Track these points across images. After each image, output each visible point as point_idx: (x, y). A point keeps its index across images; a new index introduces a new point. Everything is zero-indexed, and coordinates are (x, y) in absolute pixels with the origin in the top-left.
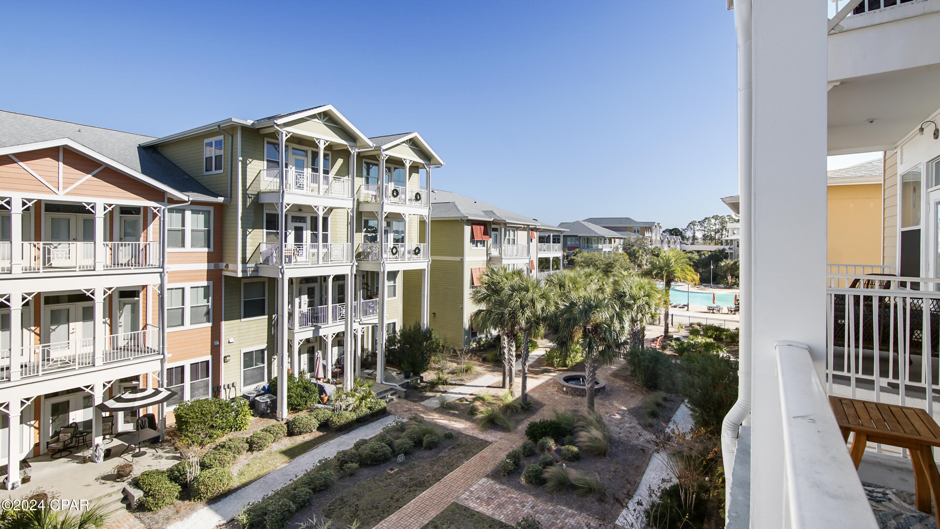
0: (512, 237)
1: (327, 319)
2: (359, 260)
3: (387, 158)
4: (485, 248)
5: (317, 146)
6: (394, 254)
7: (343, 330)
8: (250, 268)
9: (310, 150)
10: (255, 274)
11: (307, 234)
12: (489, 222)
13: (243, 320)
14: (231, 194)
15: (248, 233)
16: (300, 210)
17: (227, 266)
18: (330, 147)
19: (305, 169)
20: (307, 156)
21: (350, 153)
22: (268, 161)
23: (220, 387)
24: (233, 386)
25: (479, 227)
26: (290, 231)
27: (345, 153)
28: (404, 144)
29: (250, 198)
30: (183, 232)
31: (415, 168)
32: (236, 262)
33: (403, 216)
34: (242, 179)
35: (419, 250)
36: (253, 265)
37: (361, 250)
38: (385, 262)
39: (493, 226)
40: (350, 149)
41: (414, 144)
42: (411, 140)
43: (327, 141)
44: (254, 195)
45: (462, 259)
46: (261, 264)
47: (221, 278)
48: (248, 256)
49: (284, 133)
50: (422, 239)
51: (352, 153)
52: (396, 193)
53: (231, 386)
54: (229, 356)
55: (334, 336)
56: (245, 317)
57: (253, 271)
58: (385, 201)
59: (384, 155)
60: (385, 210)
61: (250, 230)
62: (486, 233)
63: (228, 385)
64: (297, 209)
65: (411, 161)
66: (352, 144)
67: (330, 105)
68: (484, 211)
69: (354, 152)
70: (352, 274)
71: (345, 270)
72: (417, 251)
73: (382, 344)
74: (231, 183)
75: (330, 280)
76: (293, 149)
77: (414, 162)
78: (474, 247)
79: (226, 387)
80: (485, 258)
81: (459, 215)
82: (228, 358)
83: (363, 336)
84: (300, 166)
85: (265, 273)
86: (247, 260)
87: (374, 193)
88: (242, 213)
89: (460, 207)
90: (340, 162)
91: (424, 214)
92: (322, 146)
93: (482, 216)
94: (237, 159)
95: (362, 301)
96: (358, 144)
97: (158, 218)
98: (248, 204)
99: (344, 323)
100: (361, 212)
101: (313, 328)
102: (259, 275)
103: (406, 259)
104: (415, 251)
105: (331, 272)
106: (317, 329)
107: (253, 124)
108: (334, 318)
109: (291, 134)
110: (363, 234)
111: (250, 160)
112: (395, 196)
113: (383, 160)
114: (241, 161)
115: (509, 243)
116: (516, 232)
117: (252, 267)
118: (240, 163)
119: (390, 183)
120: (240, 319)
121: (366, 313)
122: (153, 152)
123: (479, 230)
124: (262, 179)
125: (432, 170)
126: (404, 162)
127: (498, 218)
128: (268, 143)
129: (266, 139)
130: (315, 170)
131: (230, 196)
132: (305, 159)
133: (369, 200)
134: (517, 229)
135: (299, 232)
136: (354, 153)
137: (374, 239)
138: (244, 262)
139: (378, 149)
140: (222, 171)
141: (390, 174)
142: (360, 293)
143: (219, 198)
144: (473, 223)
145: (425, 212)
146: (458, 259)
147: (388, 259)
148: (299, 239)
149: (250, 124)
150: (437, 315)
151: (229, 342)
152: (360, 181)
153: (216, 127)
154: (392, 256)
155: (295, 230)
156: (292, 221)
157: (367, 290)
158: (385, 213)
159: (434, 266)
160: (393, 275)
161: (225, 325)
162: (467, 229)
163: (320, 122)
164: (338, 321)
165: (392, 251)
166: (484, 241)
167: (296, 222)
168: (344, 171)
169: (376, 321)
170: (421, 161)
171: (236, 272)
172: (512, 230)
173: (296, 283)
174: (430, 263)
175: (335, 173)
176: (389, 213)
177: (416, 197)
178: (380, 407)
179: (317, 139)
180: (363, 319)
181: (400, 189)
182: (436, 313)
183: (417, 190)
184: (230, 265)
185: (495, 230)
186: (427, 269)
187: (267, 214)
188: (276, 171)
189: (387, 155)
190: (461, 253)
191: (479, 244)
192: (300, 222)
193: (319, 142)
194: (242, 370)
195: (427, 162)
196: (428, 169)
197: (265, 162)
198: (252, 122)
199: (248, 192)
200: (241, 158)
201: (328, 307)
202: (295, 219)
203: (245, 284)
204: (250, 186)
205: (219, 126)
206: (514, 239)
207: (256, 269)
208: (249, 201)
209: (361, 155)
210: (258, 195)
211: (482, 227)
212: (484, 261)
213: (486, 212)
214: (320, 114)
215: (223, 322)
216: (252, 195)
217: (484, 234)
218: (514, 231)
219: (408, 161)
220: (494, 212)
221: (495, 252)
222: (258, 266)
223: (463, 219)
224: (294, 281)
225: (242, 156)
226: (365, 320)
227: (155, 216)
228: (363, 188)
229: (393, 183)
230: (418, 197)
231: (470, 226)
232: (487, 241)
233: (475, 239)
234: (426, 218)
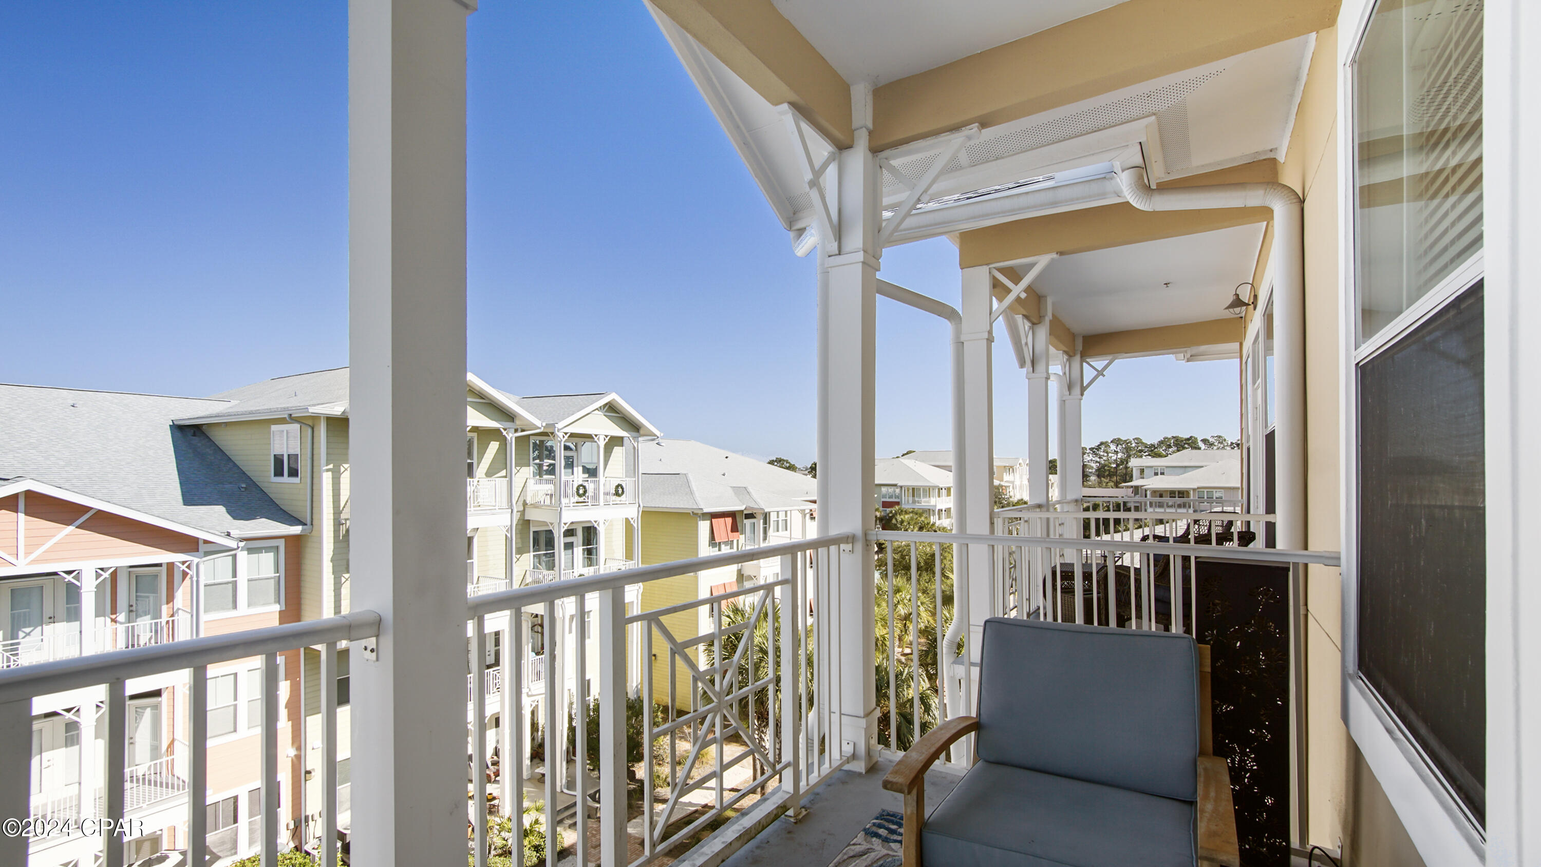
3: (566, 437)
12: (741, 512)
14: (312, 519)
21: (506, 438)
25: (722, 520)
28: (597, 412)
29: (344, 522)
30: (234, 585)
33: (596, 525)
34: (332, 495)
39: (747, 513)
40: (505, 434)
41: (611, 409)
42: (607, 405)
51: (509, 438)
52: (582, 489)
58: (564, 501)
59: (562, 435)
60: (564, 520)
62: (735, 529)
65: (607, 436)
66: (508, 425)
69: (511, 436)
74: (314, 501)
77: (612, 437)
78: (714, 553)
81: (690, 508)
87: (547, 493)
91: (630, 517)
93: (727, 505)
95: (532, 658)
96: (518, 426)
97: (189, 576)
98: (342, 531)
100: (528, 521)
107: (344, 412)
110: (530, 555)
112: (580, 494)
113: (560, 442)
114: (329, 471)
119: (572, 475)
123: (721, 526)
125: (644, 446)
126: (596, 438)
127: (753, 505)
131: (311, 523)
133: (540, 504)
136: (511, 438)
139: (550, 429)
140: (297, 480)
143: (294, 527)
144: (714, 517)
145: (631, 513)
149: (337, 414)
152: (525, 473)
158: (565, 524)
162: (704, 527)
166: (732, 541)
168: (497, 467)
170: (623, 434)
174: (641, 591)
175: (483, 471)
176: (572, 524)
177: (616, 491)
181: (589, 481)
183: (617, 480)
186: (635, 601)
189: (566, 434)
191: (723, 546)
195: (635, 434)
196: (635, 445)
199: (341, 514)
200: (327, 467)
204: (344, 507)
206: (786, 524)
208: (342, 528)
209: (523, 441)
211: (729, 520)
216: (348, 517)
217: (732, 531)
219: (602, 437)
223: (695, 512)
225: (329, 463)
228: (531, 482)
229: (577, 475)
230: (619, 491)
231: (709, 522)
232: (738, 540)
233: (717, 541)
234: (634, 522)
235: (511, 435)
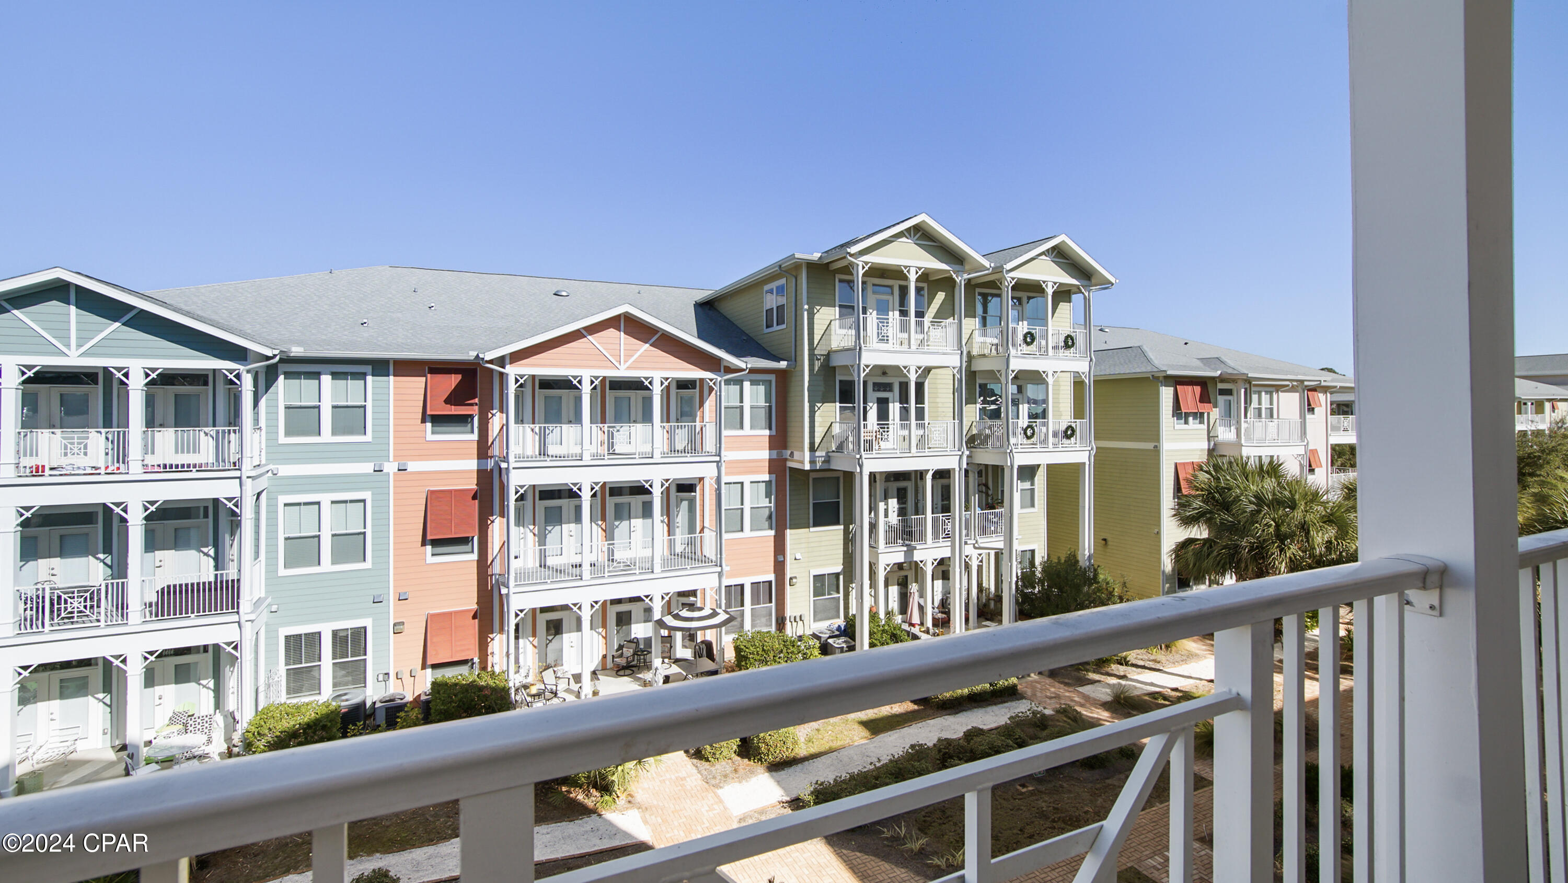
0: (1265, 404)
1: (925, 536)
2: (973, 447)
3: (1013, 283)
4: (1205, 427)
5: (906, 278)
6: (1028, 438)
7: (949, 555)
8: (819, 457)
9: (896, 284)
10: (825, 467)
11: (894, 408)
12: (1213, 378)
13: (812, 529)
14: (794, 354)
15: (816, 408)
16: (884, 373)
17: (792, 454)
18: (925, 277)
19: (891, 313)
20: (892, 293)
21: (955, 281)
22: (840, 306)
23: (785, 619)
24: (801, 620)
25: (1190, 388)
26: (871, 404)
27: (947, 283)
28: (1043, 257)
29: (818, 360)
30: (741, 408)
31: (1063, 294)
32: (802, 450)
33: (1044, 376)
34: (809, 334)
35: (1073, 431)
36: (824, 454)
37: (975, 431)
38: (1014, 450)
39: (1220, 386)
40: (954, 276)
41: (1060, 255)
42: (1054, 248)
43: (920, 269)
44: (823, 355)
45: (1156, 447)
46: (833, 451)
47: (786, 471)
48: (817, 440)
49: (861, 264)
50: (1079, 412)
51: (958, 281)
52: (1030, 338)
53: (798, 619)
54: (795, 577)
55: (936, 563)
56: (815, 525)
57: (823, 462)
58: (1013, 351)
59: (1009, 279)
60: (1011, 367)
61: (819, 405)
62: (1205, 398)
63: (795, 617)
64: (880, 372)
65: (1055, 283)
66: (958, 267)
67: (924, 214)
68: (1201, 359)
69: (961, 280)
70: (960, 469)
71: (950, 462)
72: (1069, 433)
73: (1010, 583)
74: (796, 341)
75: (929, 477)
76: (874, 285)
77: (1061, 284)
78: (1180, 425)
79: (792, 620)
80: (1205, 445)
81: (1149, 369)
82: (794, 580)
83: (980, 568)
84: (883, 309)
85: (840, 464)
86: (816, 446)
87: (995, 341)
88: (809, 382)
89: (1151, 355)
90: (940, 296)
91: (1080, 371)
92: (913, 277)
93: (1196, 369)
94: (802, 308)
95: (978, 511)
96: (967, 267)
97: (714, 392)
98: (816, 368)
99: (949, 544)
100: (975, 372)
101: (905, 549)
102: (833, 467)
103: (1051, 445)
104: (1066, 431)
105: (931, 464)
106: (910, 551)
107: (820, 258)
108: (936, 536)
109: (870, 264)
110: (979, 406)
111: (818, 308)
112: (1028, 344)
113: (1007, 287)
114: (807, 310)
115: (1260, 415)
116: (1275, 396)
117: (822, 457)
118: (806, 313)
119: (1020, 323)
120: (809, 527)
121: (984, 531)
122: (710, 310)
123: (1190, 394)
124: (833, 332)
126: (1044, 286)
127: (1230, 371)
128: (840, 281)
129: (838, 277)
130: (904, 313)
131: (795, 359)
132: (890, 298)
133: (987, 352)
134: (1278, 388)
135: (883, 404)
136: (960, 281)
137: (996, 414)
138: (812, 449)
139: (998, 270)
140: (784, 326)
141: (1020, 308)
142: (975, 499)
143: (782, 363)
144: (1178, 381)
145: (1082, 366)
146: (1150, 446)
147: (1020, 447)
148: (883, 415)
149: (816, 259)
150: (1109, 543)
151: (795, 559)
152: (971, 325)
153: (777, 268)
154: (1025, 441)
155: (878, 403)
156: (874, 390)
157: (987, 495)
158: (1013, 371)
159: (1102, 459)
160: (1028, 472)
161: (791, 535)
162: (1166, 394)
163: (910, 241)
164: (941, 540)
165: (1025, 433)
166: (1202, 414)
167: (879, 390)
168: (946, 312)
169: (1000, 545)
170: (1074, 282)
171: (802, 462)
172: (1266, 392)
173: (880, 480)
174: (1093, 453)
175: (933, 315)
176: (1020, 371)
177: (1066, 342)
178: (1006, 683)
179: (906, 267)
180: (980, 541)
181: (1037, 330)
182: (1109, 539)
183: (1067, 330)
184: (795, 453)
185: (1224, 392)
186: (1087, 463)
187: (840, 381)
188: (850, 320)
189: (1013, 279)
190: (1154, 434)
191: (1191, 419)
192: (884, 391)
193: (908, 271)
194: (812, 599)
195: (1086, 283)
196: (1087, 294)
197: (837, 309)
198: (819, 255)
199: (816, 352)
200: (806, 307)
201: (925, 518)
202: (878, 387)
203: (814, 479)
204: (818, 344)
205: (780, 266)
206: (1271, 410)
207: (828, 460)
208: (817, 365)
209: (973, 283)
210: (828, 356)
211: (1198, 389)
212: (1202, 450)
213: (1206, 361)
214: (908, 230)
215: (788, 530)
216: (821, 355)
217: (1202, 401)
218: (1271, 393)
219: (1050, 284)
220: (1224, 358)
221: (1225, 434)
222: (830, 454)
223: (1157, 375)
224: (878, 477)
225: (808, 304)
226: (983, 541)
227: (711, 389)
228: (976, 333)
229: (1025, 323)
230: (1069, 342)
231: (1172, 389)
232: (1208, 414)
233: (1184, 411)
234: (1085, 377)
235: (960, 278)
